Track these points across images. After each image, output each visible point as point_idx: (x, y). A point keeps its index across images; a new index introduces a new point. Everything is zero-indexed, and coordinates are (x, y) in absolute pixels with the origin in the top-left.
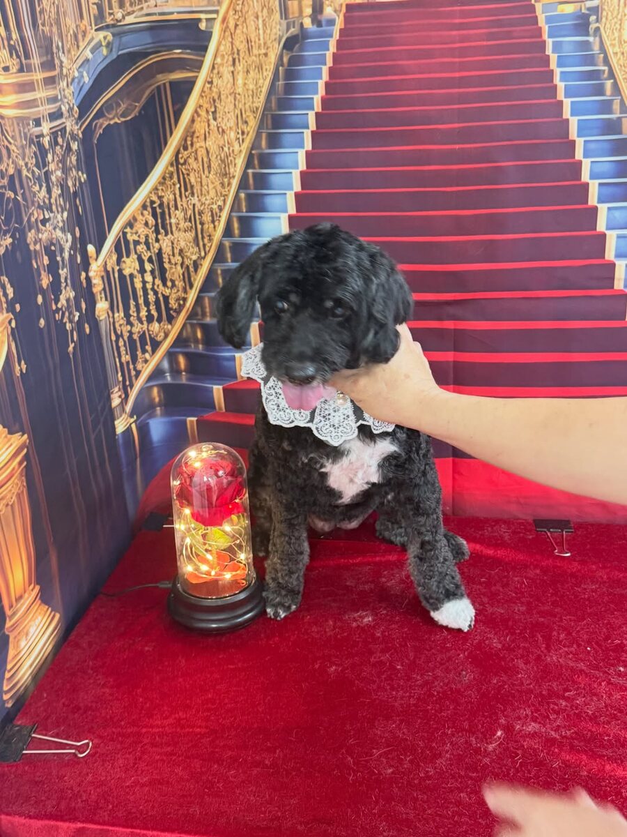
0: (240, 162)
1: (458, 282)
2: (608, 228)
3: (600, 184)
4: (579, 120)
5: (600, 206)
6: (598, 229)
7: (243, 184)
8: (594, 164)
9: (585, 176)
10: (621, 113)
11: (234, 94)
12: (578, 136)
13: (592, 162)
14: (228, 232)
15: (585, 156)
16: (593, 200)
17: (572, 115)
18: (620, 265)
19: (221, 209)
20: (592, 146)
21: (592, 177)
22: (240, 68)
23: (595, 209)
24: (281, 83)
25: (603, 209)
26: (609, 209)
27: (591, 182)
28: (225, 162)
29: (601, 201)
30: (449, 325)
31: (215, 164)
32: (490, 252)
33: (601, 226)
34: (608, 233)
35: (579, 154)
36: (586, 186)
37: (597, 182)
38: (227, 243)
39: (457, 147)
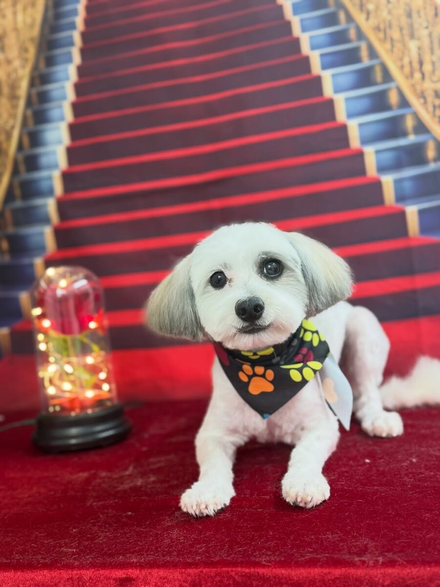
0: (24, 85)
2: (335, 93)
3: (321, 54)
5: (323, 73)
6: (326, 95)
7: (29, 103)
8: (313, 38)
9: (305, 49)
11: (16, 29)
12: (294, 16)
13: (311, 36)
14: (20, 147)
15: (303, 32)
16: (316, 69)
18: (352, 125)
19: (13, 127)
20: (308, 23)
21: (312, 49)
22: (20, 7)
23: (319, 77)
24: (51, 13)
25: (326, 76)
26: (333, 74)
27: (311, 53)
28: (14, 87)
31: (6, 90)
34: (335, 97)
35: (297, 31)
36: (307, 59)
37: (317, 53)
38: (20, 157)
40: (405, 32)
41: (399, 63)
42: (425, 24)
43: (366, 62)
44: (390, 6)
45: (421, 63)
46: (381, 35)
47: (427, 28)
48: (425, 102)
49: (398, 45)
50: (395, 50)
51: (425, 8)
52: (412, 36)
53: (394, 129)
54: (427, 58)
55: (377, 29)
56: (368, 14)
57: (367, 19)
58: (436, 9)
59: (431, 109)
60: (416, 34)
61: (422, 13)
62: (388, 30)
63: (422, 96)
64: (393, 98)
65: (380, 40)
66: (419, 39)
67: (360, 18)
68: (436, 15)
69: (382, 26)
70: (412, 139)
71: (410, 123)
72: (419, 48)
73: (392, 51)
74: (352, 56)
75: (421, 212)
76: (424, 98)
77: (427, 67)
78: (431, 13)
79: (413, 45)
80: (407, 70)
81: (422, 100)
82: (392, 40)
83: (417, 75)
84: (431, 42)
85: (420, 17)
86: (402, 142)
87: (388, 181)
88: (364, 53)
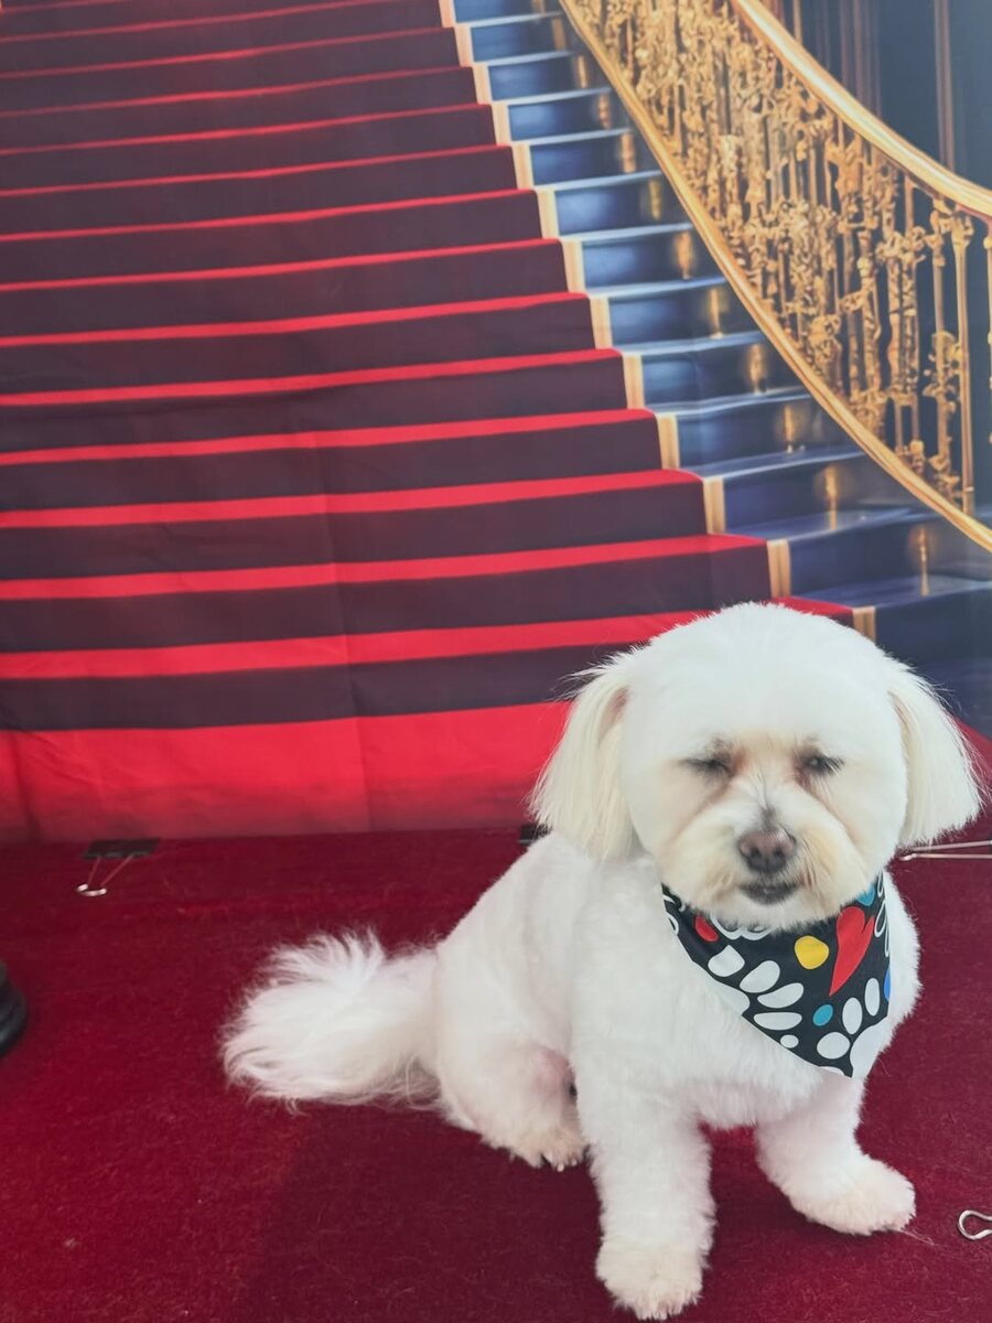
1: (304, 352)
2: (563, 232)
3: (533, 149)
4: (474, 30)
5: (539, 190)
6: (545, 235)
8: (515, 111)
9: (503, 136)
10: (547, 10)
12: (477, 58)
13: (511, 107)
15: (496, 96)
16: (525, 178)
17: (459, 19)
18: (599, 302)
20: (505, 76)
21: (516, 136)
23: (531, 198)
25: (547, 194)
26: (558, 194)
27: (515, 145)
29: (540, 179)
30: (307, 440)
32: (355, 291)
33: (550, 228)
34: (565, 240)
35: (484, 94)
36: (507, 153)
37: (527, 144)
39: (259, 92)
40: (712, 115)
41: (698, 183)
42: (755, 101)
43: (630, 173)
44: (683, 57)
45: (743, 185)
46: (663, 120)
47: (758, 109)
48: (748, 266)
49: (697, 143)
50: (690, 152)
51: (757, 67)
52: (727, 126)
53: (681, 318)
54: (755, 172)
55: (655, 104)
56: (637, 70)
57: (635, 81)
58: (779, 68)
59: (758, 280)
60: (736, 122)
61: (750, 76)
62: (677, 110)
63: (742, 252)
64: (684, 254)
65: (660, 128)
66: (740, 132)
67: (620, 77)
68: (779, 83)
69: (665, 100)
70: (719, 340)
71: (715, 306)
72: (739, 152)
73: (685, 154)
74: (599, 159)
75: (729, 486)
76: (748, 257)
77: (755, 194)
78: (768, 78)
79: (727, 145)
80: (713, 196)
81: (741, 262)
82: (684, 127)
83: (734, 210)
84: (766, 141)
85: (744, 85)
86: (699, 346)
87: (668, 420)
88: (626, 153)
